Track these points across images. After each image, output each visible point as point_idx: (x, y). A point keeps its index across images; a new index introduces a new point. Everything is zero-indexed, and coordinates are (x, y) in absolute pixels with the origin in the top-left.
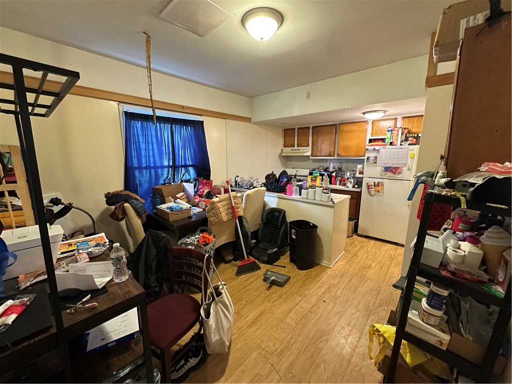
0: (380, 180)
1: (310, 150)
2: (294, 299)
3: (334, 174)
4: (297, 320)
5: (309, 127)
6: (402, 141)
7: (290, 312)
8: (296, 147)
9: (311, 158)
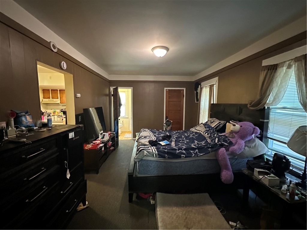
1: (59, 100)
8: (51, 99)
9: (60, 104)
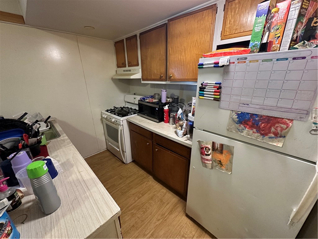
0: (225, 141)
1: (140, 70)
3: (166, 108)
5: (136, 36)
6: (294, 41)
8: (126, 68)
9: (142, 82)
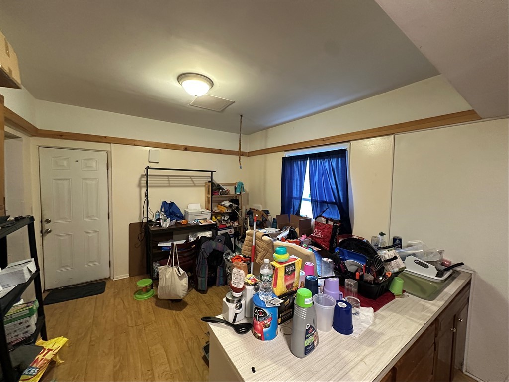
2: (178, 362)
4: (154, 353)
7: (166, 351)
